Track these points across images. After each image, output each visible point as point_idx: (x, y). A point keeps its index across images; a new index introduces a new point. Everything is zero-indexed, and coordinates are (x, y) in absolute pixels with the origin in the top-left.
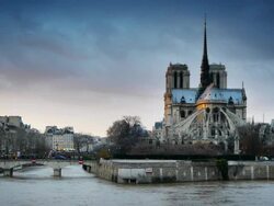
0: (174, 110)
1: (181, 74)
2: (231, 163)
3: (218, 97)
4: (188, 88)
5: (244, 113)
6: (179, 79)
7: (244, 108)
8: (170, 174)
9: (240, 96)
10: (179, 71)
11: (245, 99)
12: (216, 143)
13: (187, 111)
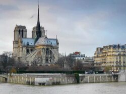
0: (24, 49)
1: (22, 31)
2: (80, 75)
3: (49, 43)
4: (26, 38)
5: (58, 50)
6: (21, 33)
7: (57, 48)
8: (58, 81)
9: (55, 42)
10: (21, 29)
11: (58, 44)
12: (49, 65)
13: (30, 49)
